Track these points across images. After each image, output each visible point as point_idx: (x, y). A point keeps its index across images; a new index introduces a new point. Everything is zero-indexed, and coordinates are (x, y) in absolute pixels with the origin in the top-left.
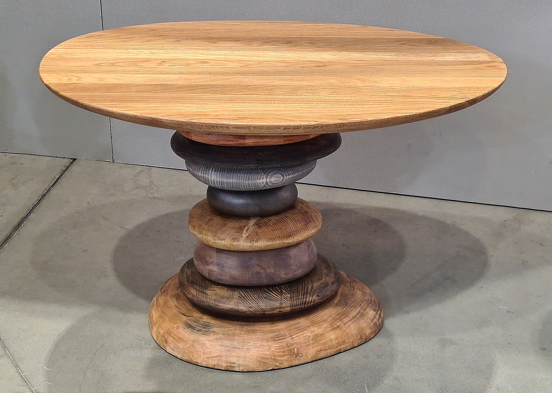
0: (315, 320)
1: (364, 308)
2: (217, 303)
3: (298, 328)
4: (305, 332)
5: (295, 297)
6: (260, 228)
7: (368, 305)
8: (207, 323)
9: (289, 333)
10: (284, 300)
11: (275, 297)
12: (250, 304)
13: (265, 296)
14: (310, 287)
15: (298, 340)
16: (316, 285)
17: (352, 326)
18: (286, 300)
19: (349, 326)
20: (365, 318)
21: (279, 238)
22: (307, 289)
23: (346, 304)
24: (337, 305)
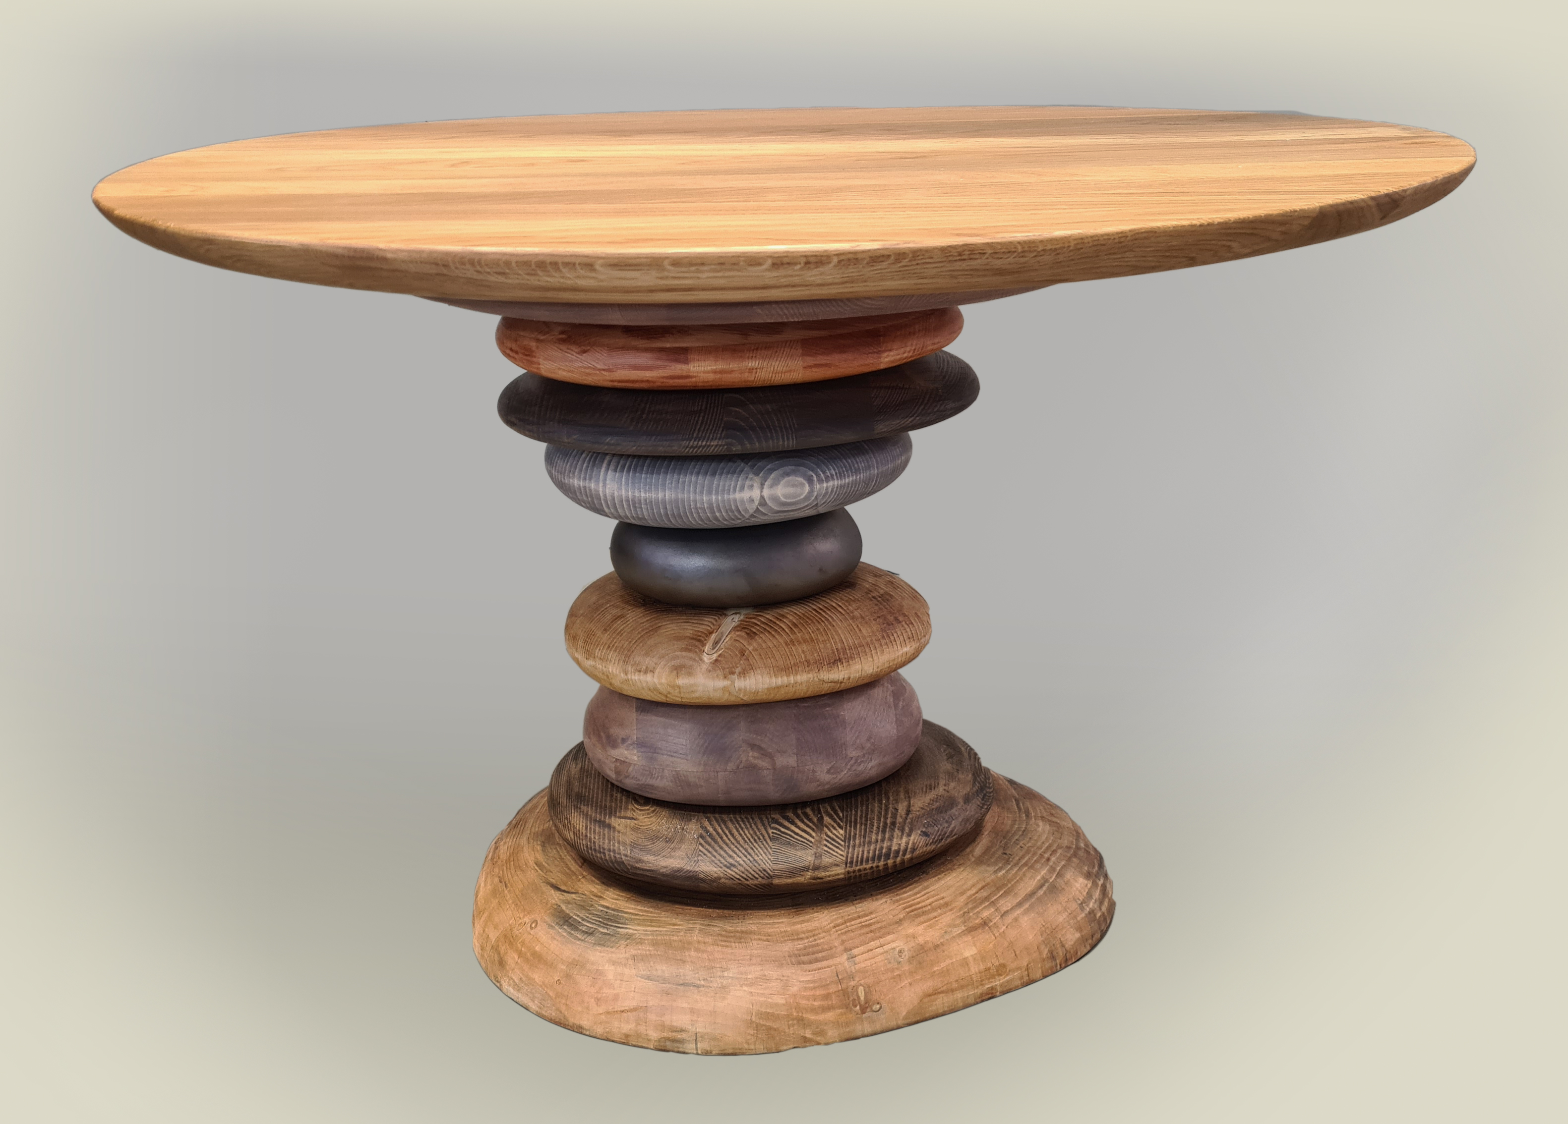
0: (919, 903)
1: (1058, 868)
2: (637, 854)
3: (870, 925)
4: (889, 938)
5: (860, 836)
6: (752, 638)
7: (1069, 860)
8: (613, 910)
9: (843, 942)
10: (826, 846)
11: (801, 836)
12: (730, 856)
13: (773, 833)
14: (902, 808)
15: (868, 963)
16: (919, 803)
17: (1025, 921)
18: (832, 844)
19: (1016, 919)
20: (1063, 898)
21: (808, 665)
22: (894, 816)
23: (1006, 858)
24: (980, 861)
